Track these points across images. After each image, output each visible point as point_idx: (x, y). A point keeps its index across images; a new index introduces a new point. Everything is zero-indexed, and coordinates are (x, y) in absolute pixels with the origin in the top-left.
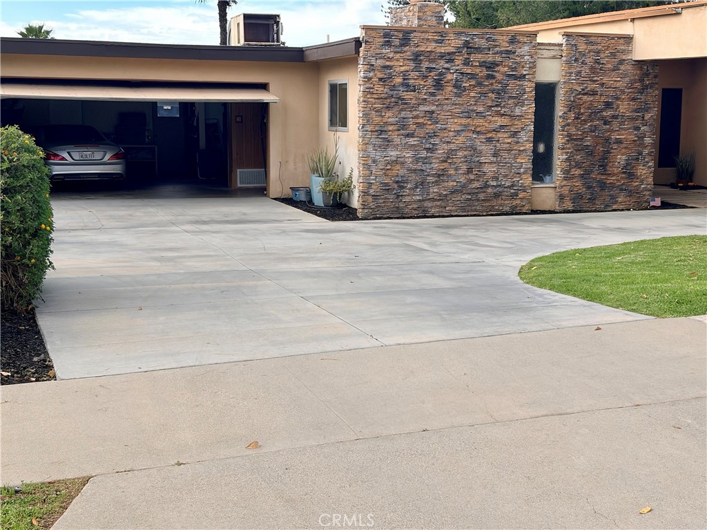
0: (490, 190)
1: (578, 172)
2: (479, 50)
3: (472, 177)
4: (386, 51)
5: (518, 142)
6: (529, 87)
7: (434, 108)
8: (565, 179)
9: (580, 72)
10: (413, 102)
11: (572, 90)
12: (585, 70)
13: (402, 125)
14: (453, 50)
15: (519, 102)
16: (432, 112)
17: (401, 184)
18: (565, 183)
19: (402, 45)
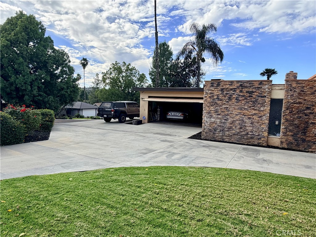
0: (249, 136)
3: (242, 130)
4: (212, 88)
5: (262, 120)
6: (267, 100)
7: (227, 106)
8: (283, 135)
9: (293, 95)
10: (220, 104)
11: (288, 102)
12: (296, 94)
13: (216, 111)
14: (236, 87)
15: (263, 105)
17: (215, 130)
19: (217, 86)
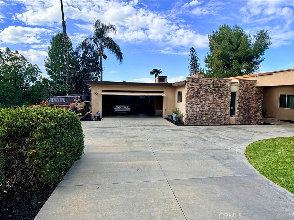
0: (219, 119)
1: (242, 114)
2: (216, 83)
3: (214, 115)
4: (193, 84)
5: (226, 107)
6: (229, 93)
7: (204, 98)
8: (238, 116)
9: (243, 89)
10: (199, 96)
11: (240, 94)
12: (244, 89)
13: (196, 102)
14: (210, 84)
15: (227, 96)
16: (204, 99)
17: (196, 117)
18: (238, 117)
19: (197, 82)
